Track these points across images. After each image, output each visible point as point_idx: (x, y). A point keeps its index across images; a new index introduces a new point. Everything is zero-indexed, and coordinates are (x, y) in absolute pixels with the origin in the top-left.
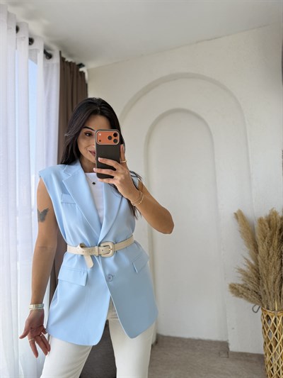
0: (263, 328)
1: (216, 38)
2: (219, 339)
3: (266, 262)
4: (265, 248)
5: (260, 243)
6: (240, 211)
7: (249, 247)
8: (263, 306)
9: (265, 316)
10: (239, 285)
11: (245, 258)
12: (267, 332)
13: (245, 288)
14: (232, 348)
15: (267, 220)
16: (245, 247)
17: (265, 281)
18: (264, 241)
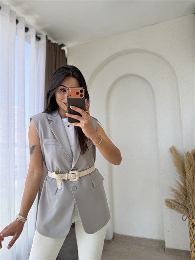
0: (190, 232)
1: (156, 23)
2: (158, 239)
3: (192, 184)
4: (191, 174)
5: (187, 170)
6: (173, 147)
7: (179, 173)
8: (190, 217)
9: (191, 224)
10: (172, 200)
11: (177, 182)
12: (192, 235)
13: (176, 202)
14: (168, 245)
15: (193, 154)
16: (177, 173)
17: (191, 198)
18: (190, 169)
